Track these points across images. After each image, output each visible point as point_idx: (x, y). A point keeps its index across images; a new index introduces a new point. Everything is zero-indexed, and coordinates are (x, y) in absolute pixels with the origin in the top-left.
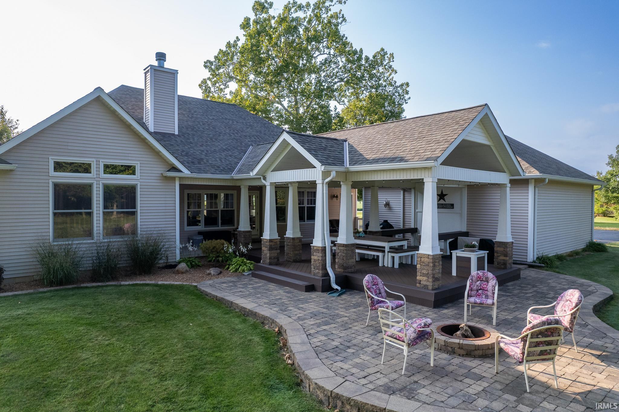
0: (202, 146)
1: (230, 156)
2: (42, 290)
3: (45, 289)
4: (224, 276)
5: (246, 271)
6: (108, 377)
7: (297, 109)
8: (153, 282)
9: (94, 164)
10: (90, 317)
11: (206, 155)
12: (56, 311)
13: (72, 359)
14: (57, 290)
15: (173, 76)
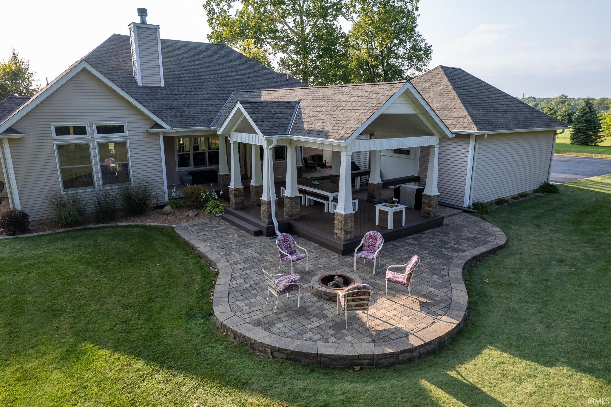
0: (185, 97)
1: (211, 105)
2: (58, 231)
3: (61, 230)
4: (200, 218)
5: (219, 213)
6: (92, 305)
7: (303, 28)
8: (142, 223)
9: (88, 127)
10: (89, 256)
11: (188, 107)
12: (67, 251)
13: (72, 291)
14: (69, 231)
15: (155, 31)
